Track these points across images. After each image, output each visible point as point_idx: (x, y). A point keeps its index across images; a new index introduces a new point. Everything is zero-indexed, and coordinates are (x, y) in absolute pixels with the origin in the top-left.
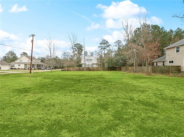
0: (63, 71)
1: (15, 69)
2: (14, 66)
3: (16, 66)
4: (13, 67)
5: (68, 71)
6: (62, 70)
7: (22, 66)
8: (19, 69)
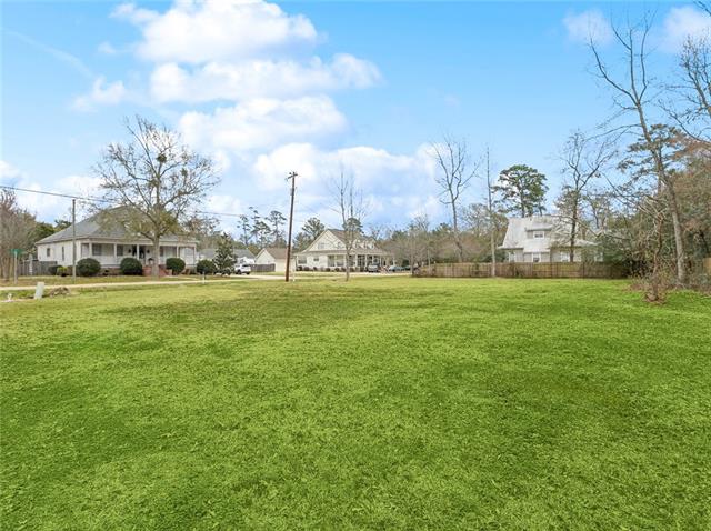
0: (418, 276)
1: (307, 269)
2: (305, 262)
3: (310, 263)
4: (303, 266)
5: (433, 276)
6: (413, 276)
7: (323, 262)
8: (315, 269)
